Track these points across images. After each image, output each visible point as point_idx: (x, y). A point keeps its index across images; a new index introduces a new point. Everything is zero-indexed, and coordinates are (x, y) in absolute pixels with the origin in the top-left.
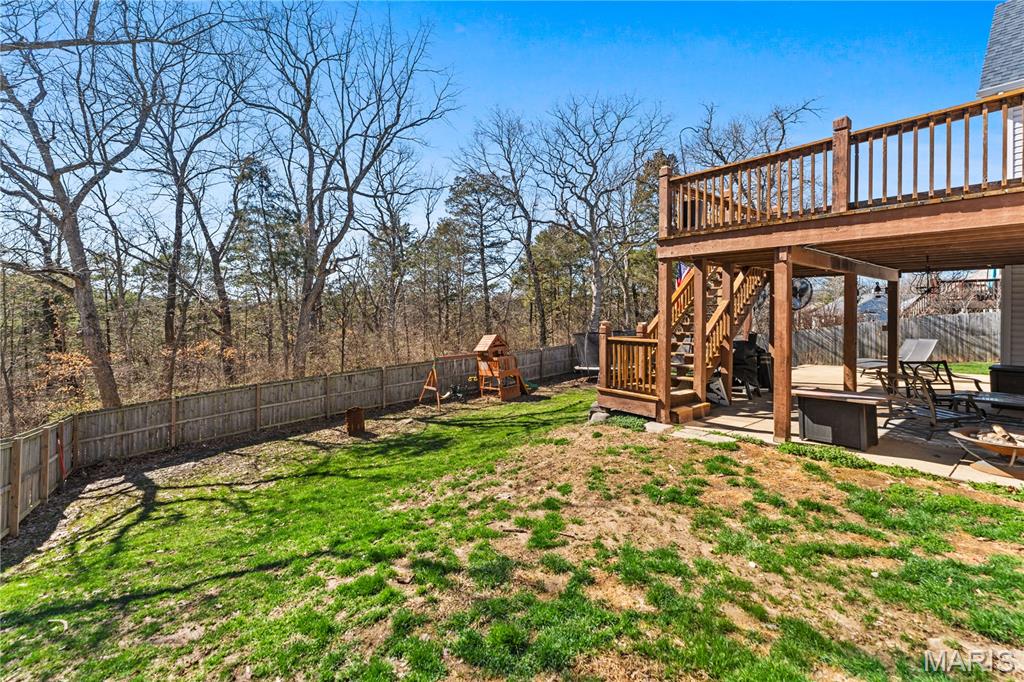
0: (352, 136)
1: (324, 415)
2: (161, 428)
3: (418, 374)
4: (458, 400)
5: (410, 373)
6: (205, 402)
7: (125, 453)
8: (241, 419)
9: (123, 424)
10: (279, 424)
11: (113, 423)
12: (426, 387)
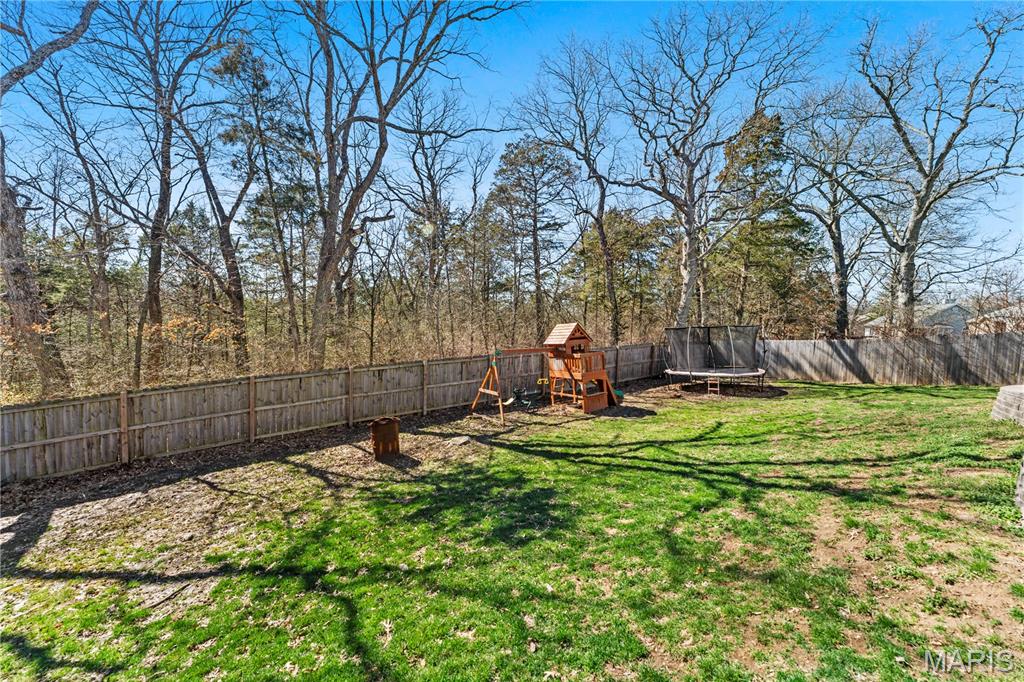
0: (386, 60)
1: (344, 422)
2: (106, 436)
3: (469, 373)
4: (523, 409)
5: (458, 370)
6: (173, 401)
7: (50, 470)
8: (228, 425)
9: (43, 428)
10: (283, 433)
11: (27, 427)
12: (481, 390)
